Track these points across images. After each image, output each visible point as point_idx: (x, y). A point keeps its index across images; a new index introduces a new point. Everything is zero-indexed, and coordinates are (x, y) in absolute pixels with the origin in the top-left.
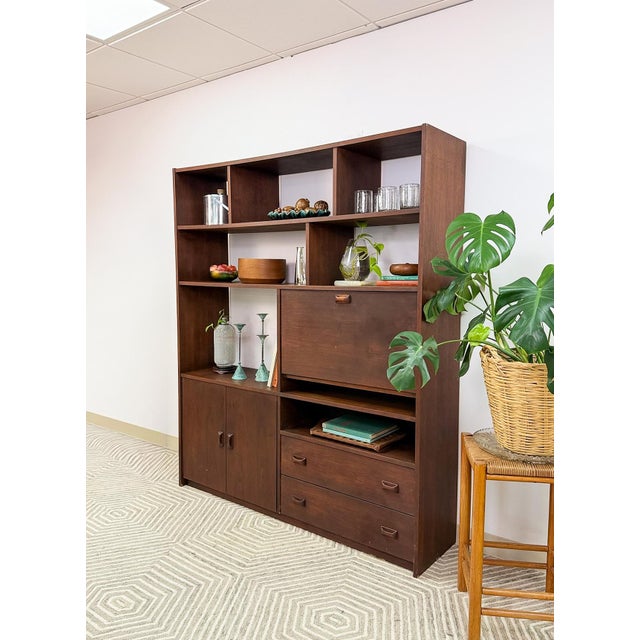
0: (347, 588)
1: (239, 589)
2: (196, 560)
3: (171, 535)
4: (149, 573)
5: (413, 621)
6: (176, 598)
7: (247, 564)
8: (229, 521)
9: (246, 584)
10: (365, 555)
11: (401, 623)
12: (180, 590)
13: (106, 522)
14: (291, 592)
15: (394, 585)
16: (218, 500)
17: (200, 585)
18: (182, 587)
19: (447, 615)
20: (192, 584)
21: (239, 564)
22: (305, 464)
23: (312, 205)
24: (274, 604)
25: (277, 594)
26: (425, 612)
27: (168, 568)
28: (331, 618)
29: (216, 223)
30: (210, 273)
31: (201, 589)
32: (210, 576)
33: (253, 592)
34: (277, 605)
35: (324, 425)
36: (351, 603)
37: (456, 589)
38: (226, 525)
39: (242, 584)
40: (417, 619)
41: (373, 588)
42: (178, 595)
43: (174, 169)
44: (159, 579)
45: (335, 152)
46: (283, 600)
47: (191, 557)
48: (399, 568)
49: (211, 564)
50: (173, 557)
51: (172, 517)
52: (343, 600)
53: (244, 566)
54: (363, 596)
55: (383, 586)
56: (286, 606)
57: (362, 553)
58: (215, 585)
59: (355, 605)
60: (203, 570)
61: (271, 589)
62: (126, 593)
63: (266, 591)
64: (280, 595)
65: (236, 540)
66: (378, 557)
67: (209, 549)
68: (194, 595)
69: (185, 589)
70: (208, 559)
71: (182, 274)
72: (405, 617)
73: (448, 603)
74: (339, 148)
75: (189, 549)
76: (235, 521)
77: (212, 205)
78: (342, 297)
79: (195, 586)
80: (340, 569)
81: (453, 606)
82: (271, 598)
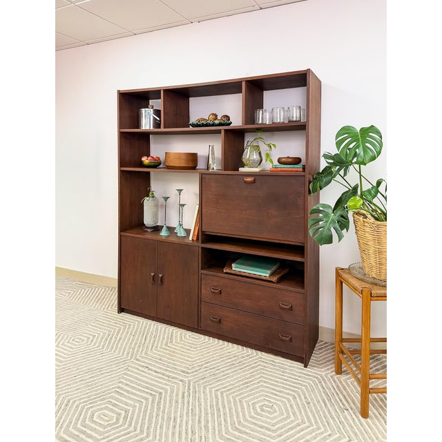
0: (265, 382)
1: (191, 393)
2: (150, 372)
3: (125, 353)
4: (119, 387)
5: (318, 402)
6: (146, 407)
7: (189, 371)
8: (163, 338)
9: (194, 387)
10: (266, 354)
11: (312, 405)
12: (147, 399)
13: (72, 348)
14: (228, 390)
15: (295, 375)
16: (150, 322)
17: (161, 393)
18: (148, 396)
19: (337, 394)
20: (154, 393)
21: (184, 372)
22: (220, 293)
23: (219, 118)
24: (220, 401)
25: (219, 393)
26: (323, 394)
27: (131, 381)
28: (264, 408)
29: (148, 128)
30: (142, 162)
31: (163, 396)
32: (166, 384)
33: (202, 394)
34: (223, 402)
35: (233, 265)
36: (272, 393)
37: (334, 373)
38: (162, 341)
39: (191, 387)
40: (320, 400)
41: (281, 379)
42: (147, 404)
43: (119, 91)
44: (128, 392)
45: (244, 84)
46: (225, 397)
47: (146, 370)
48: (292, 362)
49: (163, 374)
50: (132, 371)
51: (120, 339)
52: (266, 392)
53: (188, 373)
54: (278, 386)
55: (288, 377)
56: (229, 402)
57: (263, 353)
58: (172, 392)
59: (276, 395)
60: (159, 380)
61: (213, 390)
62: (106, 408)
63: (211, 392)
64: (222, 393)
65: (174, 352)
66: (275, 355)
67: (157, 362)
68: (159, 402)
69: (151, 399)
70: (159, 370)
71: (122, 163)
72: (312, 399)
73: (334, 385)
74: (247, 81)
75: (143, 364)
76: (168, 337)
77: (145, 116)
78: (249, 179)
79: (157, 394)
80: (253, 368)
81: (338, 386)
82: (217, 398)
